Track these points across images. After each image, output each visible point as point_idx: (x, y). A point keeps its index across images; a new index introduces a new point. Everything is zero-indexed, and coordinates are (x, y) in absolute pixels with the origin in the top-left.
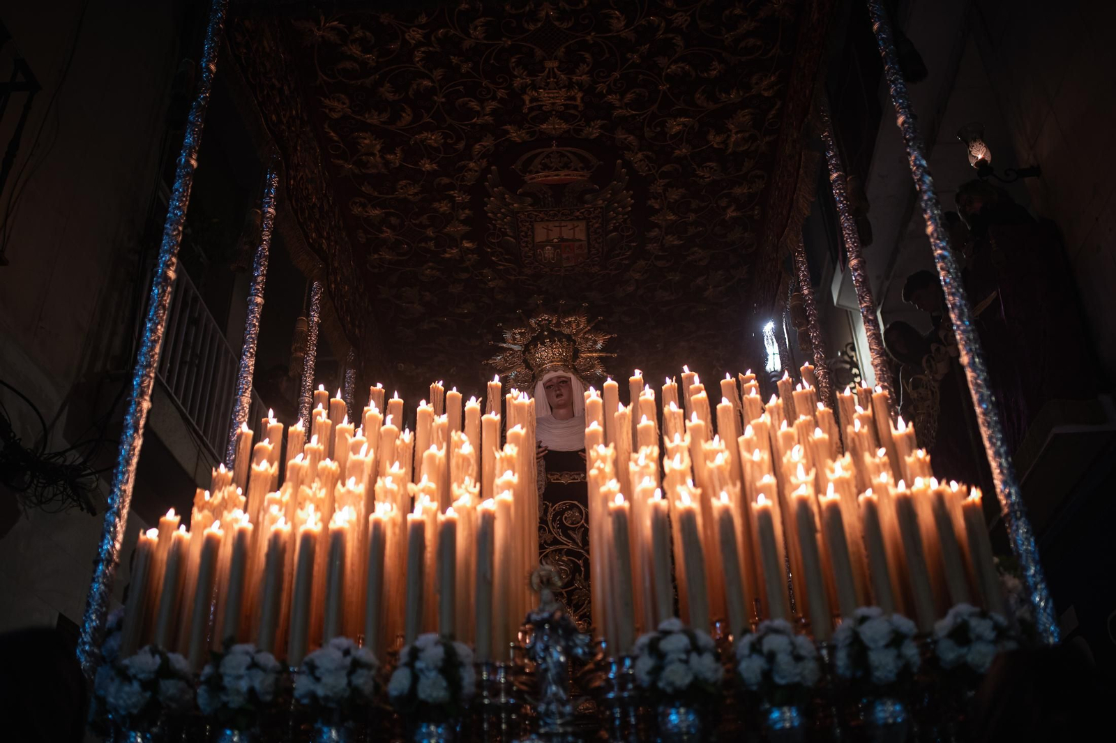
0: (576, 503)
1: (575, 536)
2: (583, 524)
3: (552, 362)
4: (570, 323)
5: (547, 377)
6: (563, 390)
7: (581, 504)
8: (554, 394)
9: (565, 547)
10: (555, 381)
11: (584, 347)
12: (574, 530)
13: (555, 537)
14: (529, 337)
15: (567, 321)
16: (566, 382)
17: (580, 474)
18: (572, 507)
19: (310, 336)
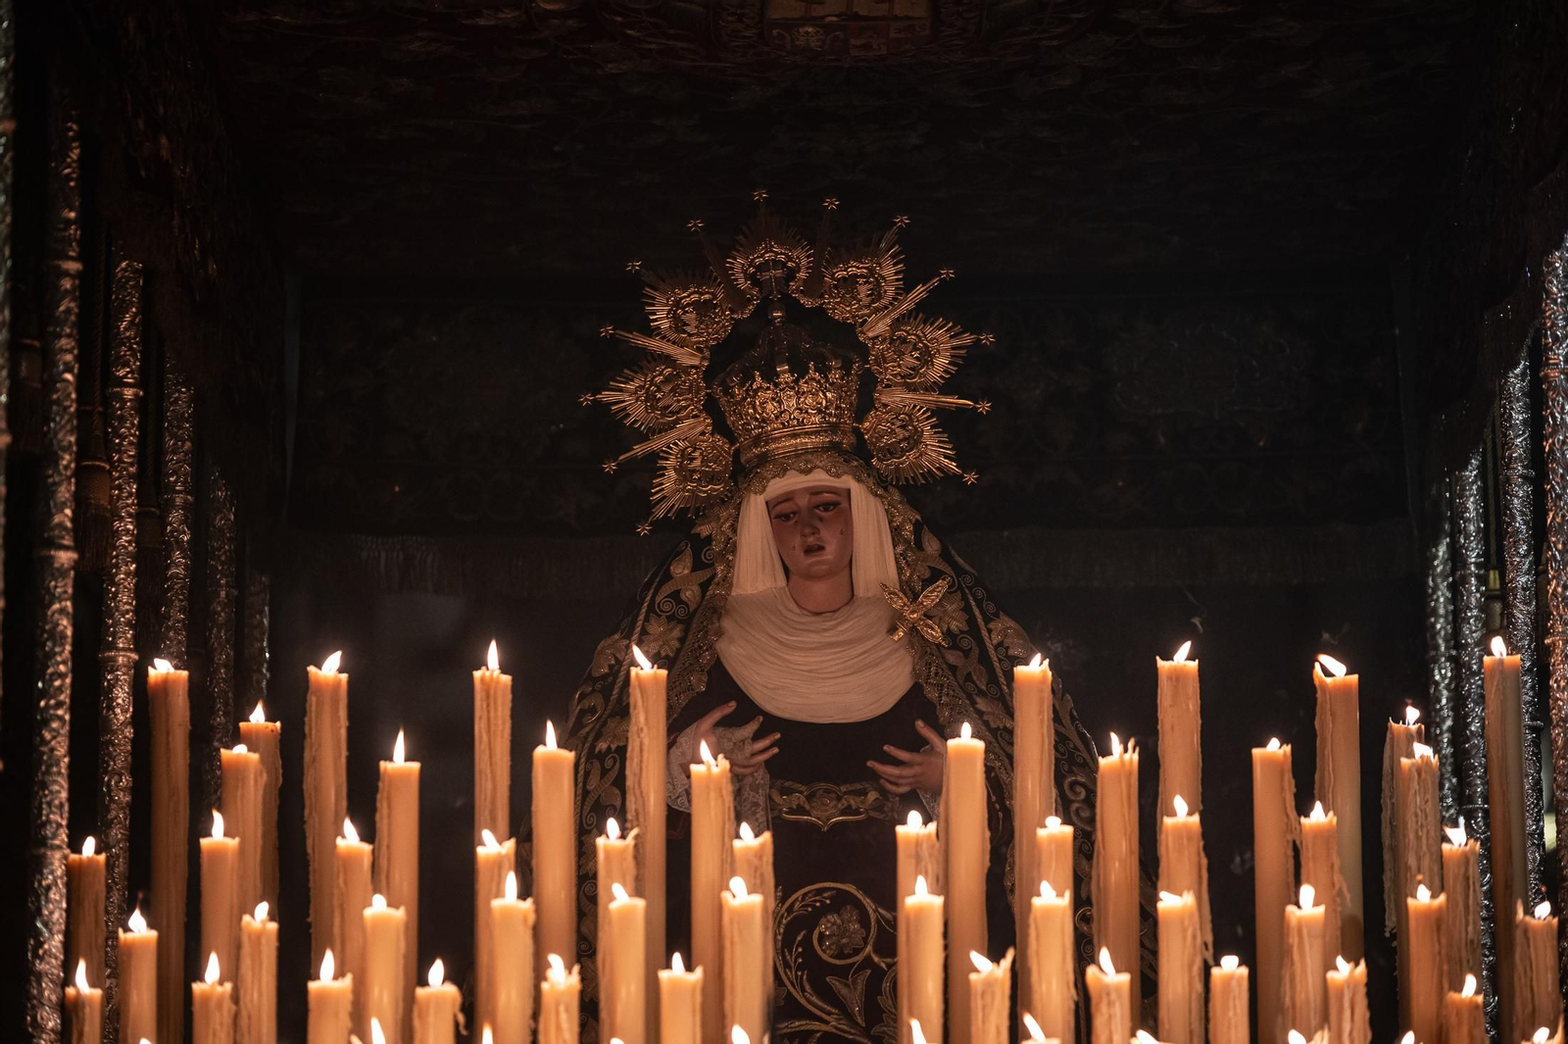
0: (851, 888)
1: (844, 991)
2: (868, 958)
3: (795, 436)
4: (850, 282)
5: (777, 486)
6: (825, 534)
7: (867, 893)
8: (797, 541)
9: (816, 1025)
10: (803, 502)
11: (891, 371)
12: (842, 972)
13: (789, 993)
14: (723, 323)
15: (840, 275)
16: (836, 504)
17: (864, 793)
18: (841, 901)
19: (119, 452)
